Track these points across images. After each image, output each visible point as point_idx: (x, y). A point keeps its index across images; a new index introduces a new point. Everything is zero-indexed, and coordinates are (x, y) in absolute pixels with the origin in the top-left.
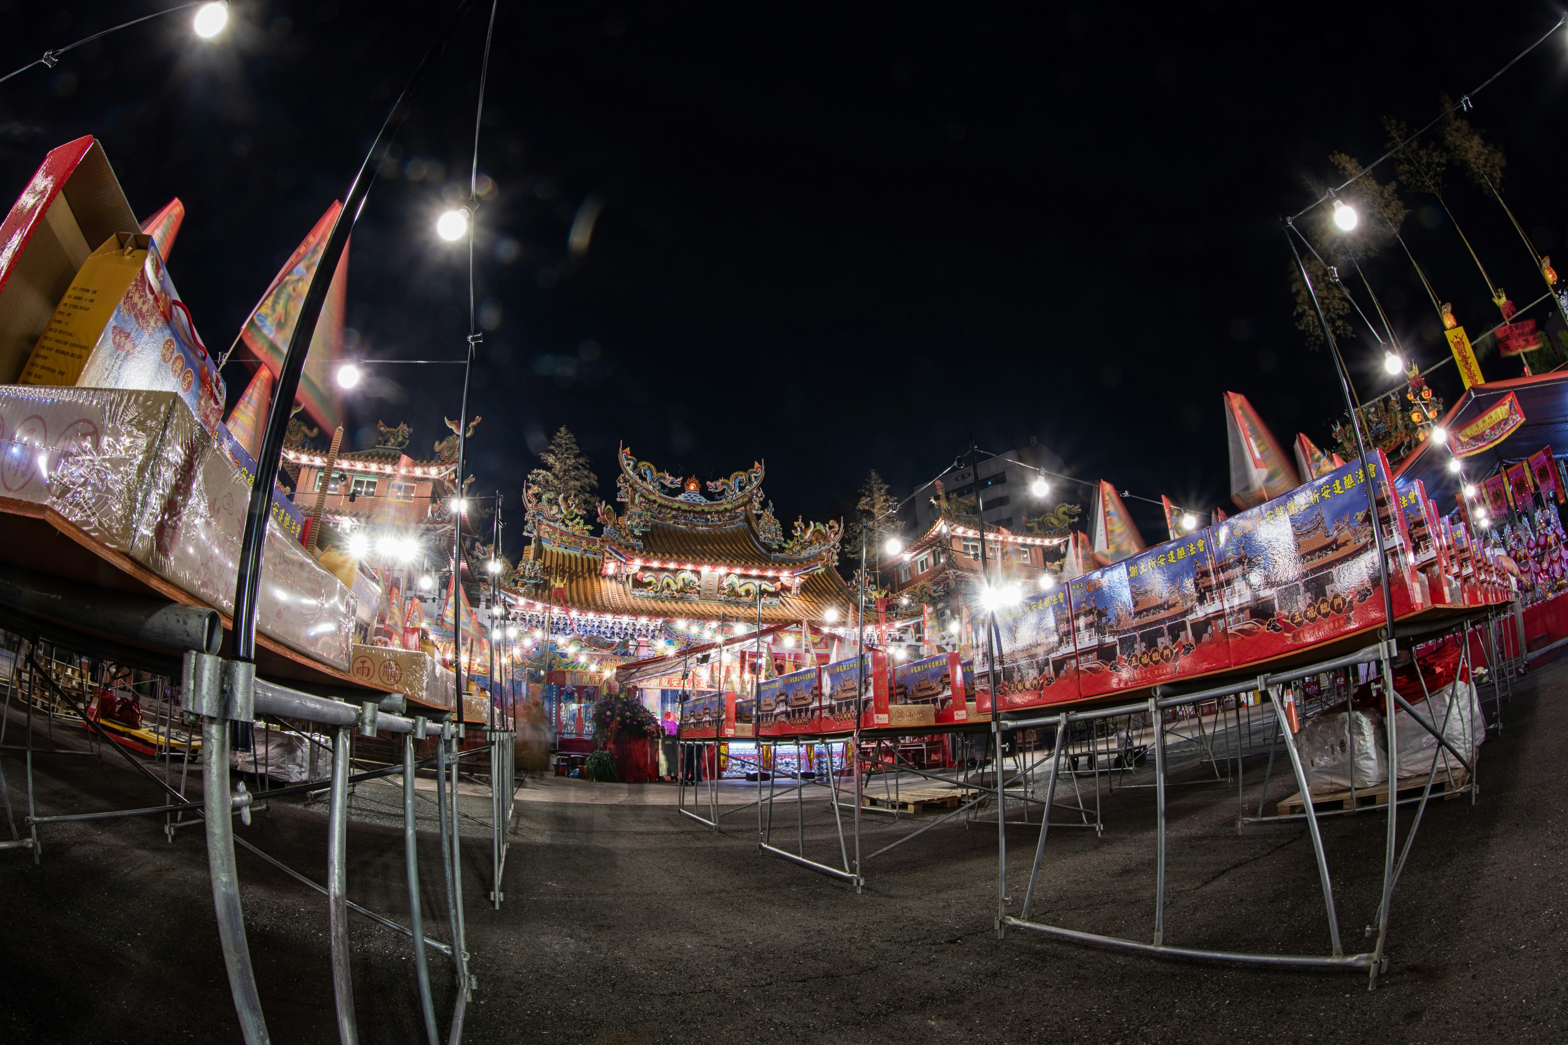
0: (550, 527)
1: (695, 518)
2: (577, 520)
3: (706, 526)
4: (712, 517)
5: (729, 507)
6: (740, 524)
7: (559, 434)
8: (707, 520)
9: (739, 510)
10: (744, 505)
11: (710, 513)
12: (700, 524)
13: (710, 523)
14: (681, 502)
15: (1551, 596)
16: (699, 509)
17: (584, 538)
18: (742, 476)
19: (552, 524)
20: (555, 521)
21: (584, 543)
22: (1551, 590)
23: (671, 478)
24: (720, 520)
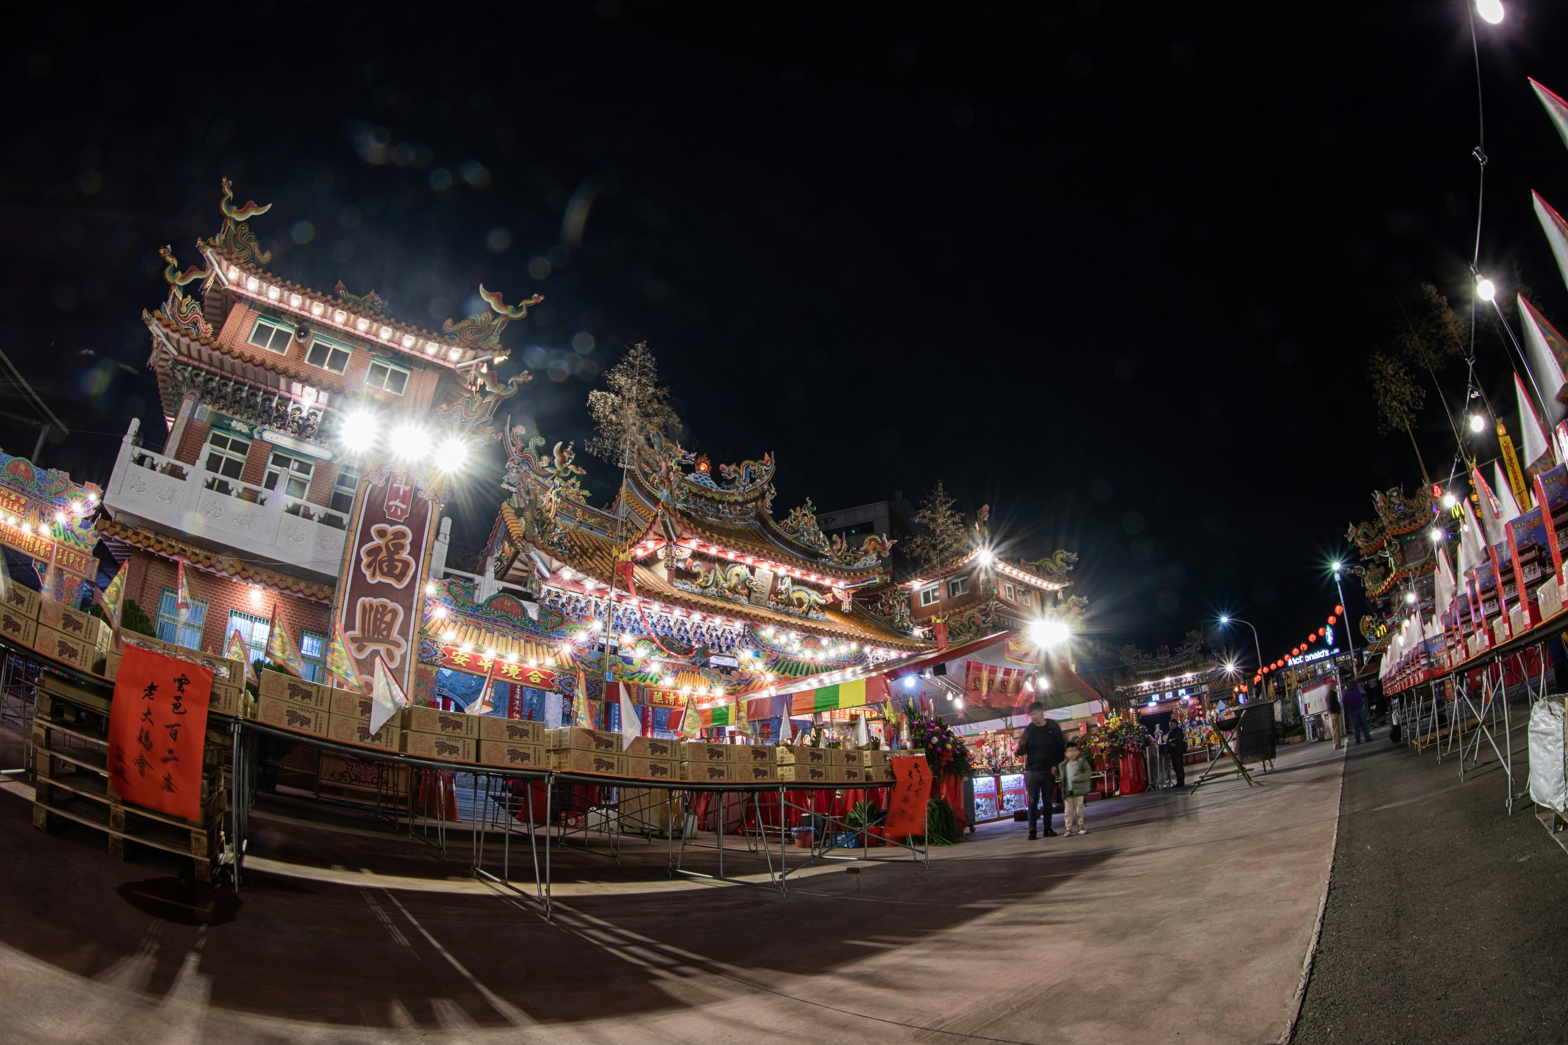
0: (540, 483)
1: (706, 506)
2: (573, 480)
3: (717, 517)
4: (724, 508)
5: (740, 499)
6: (752, 521)
7: (632, 351)
8: (718, 510)
9: (750, 505)
10: (755, 500)
11: (722, 502)
12: (711, 513)
13: (721, 515)
14: (691, 483)
16: (709, 495)
17: (580, 506)
18: (754, 466)
19: (540, 479)
20: (545, 477)
21: (579, 513)
23: (684, 452)
24: (731, 513)
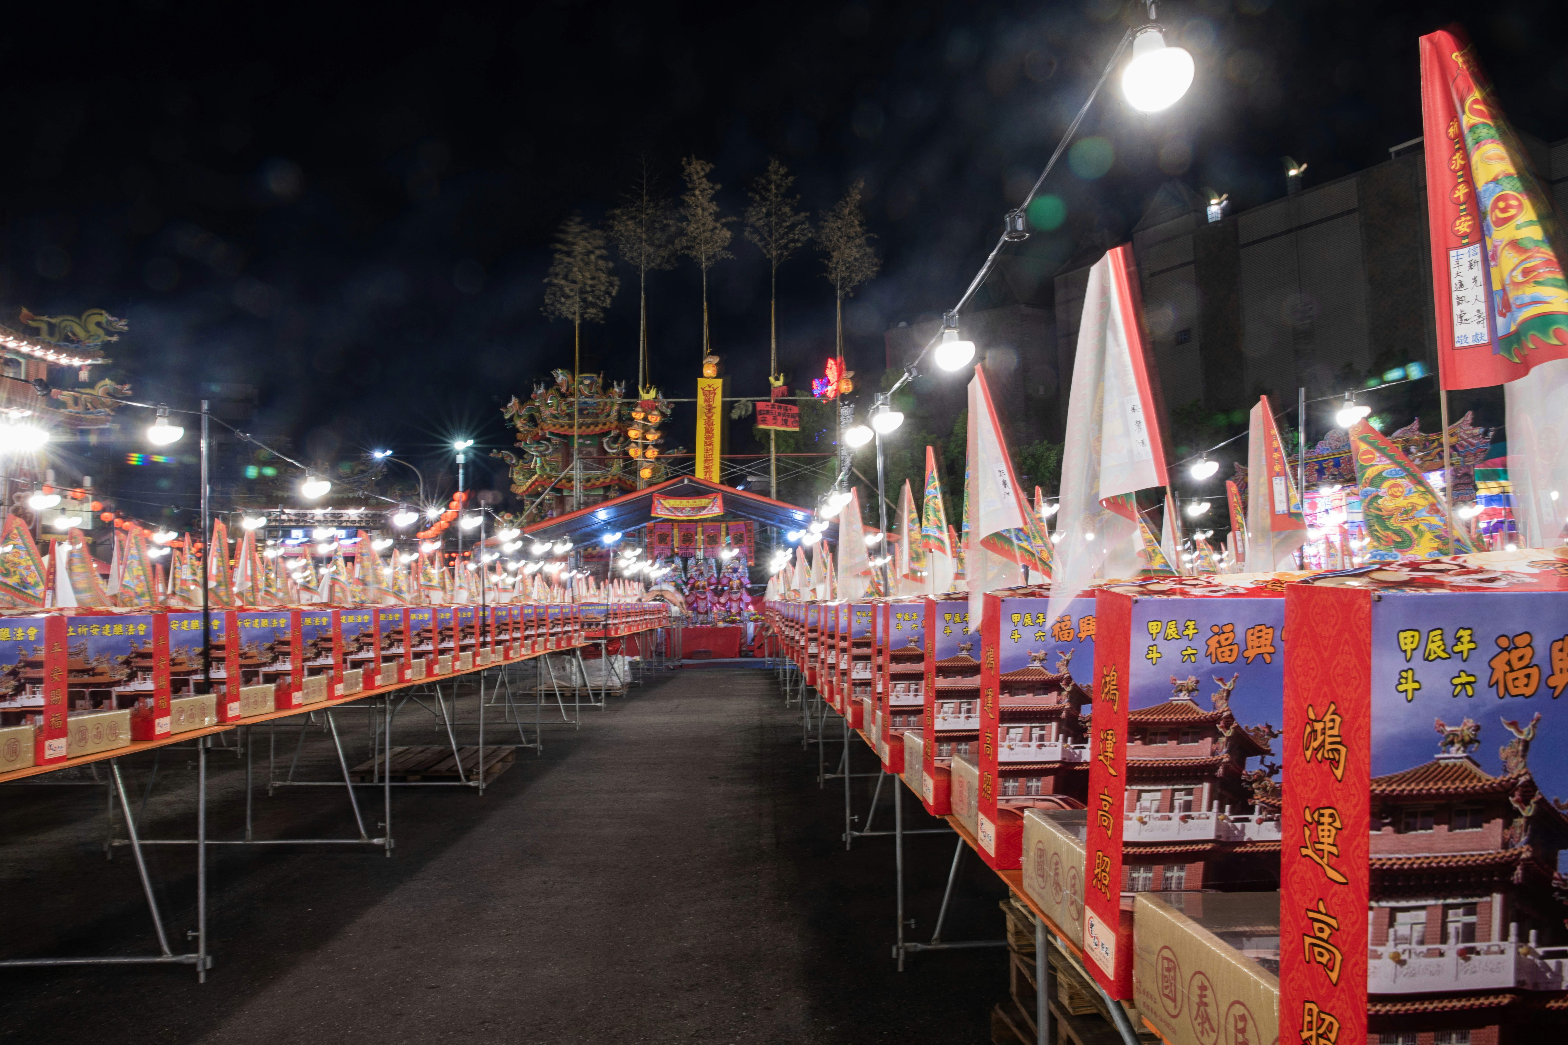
15: (721, 624)
22: (724, 620)
